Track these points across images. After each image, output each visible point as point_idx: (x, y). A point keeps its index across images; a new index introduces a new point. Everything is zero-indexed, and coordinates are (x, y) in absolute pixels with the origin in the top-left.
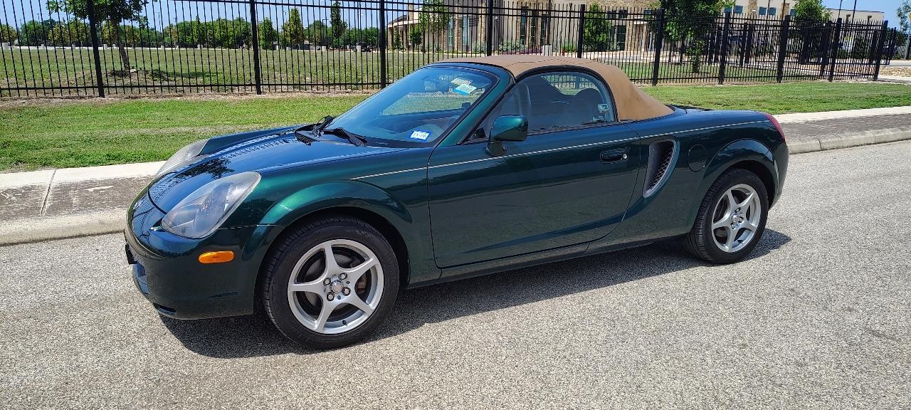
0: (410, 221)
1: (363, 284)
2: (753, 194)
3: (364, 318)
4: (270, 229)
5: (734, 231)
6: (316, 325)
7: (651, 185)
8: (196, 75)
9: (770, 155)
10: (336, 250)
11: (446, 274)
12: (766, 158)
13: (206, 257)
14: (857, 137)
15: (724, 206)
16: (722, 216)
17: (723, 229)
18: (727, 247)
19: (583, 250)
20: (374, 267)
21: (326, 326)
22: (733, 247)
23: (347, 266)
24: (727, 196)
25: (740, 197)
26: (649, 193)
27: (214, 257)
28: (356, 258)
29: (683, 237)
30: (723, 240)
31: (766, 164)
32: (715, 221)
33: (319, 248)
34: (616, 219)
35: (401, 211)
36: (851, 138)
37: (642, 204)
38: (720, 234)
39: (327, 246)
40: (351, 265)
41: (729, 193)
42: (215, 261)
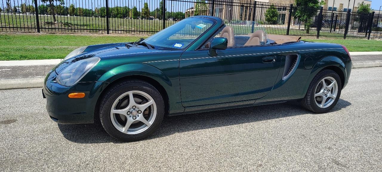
0: (171, 85)
1: (147, 112)
2: (334, 82)
3: (146, 128)
4: (103, 83)
5: (325, 98)
6: (123, 130)
7: (286, 75)
8: (84, 25)
9: (343, 65)
10: (135, 96)
11: (187, 110)
12: (341, 66)
13: (71, 95)
14: (371, 63)
15: (321, 86)
16: (319, 91)
17: (320, 97)
18: (321, 106)
19: (252, 103)
20: (152, 105)
21: (128, 131)
22: (324, 106)
23: (140, 103)
24: (322, 82)
25: (328, 82)
26: (285, 78)
27: (76, 95)
28: (144, 100)
29: (301, 100)
30: (320, 102)
31: (341, 68)
32: (316, 93)
33: (127, 94)
34: (269, 89)
35: (167, 80)
36: (368, 63)
37: (281, 83)
38: (318, 99)
39: (130, 93)
40: (142, 103)
41: (323, 80)
42: (76, 97)
